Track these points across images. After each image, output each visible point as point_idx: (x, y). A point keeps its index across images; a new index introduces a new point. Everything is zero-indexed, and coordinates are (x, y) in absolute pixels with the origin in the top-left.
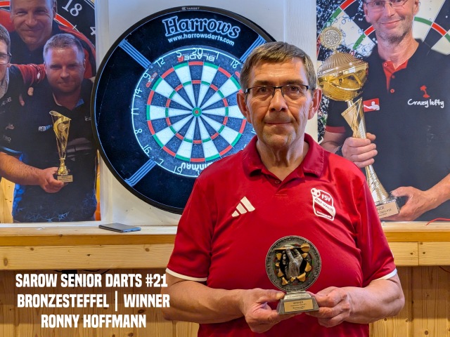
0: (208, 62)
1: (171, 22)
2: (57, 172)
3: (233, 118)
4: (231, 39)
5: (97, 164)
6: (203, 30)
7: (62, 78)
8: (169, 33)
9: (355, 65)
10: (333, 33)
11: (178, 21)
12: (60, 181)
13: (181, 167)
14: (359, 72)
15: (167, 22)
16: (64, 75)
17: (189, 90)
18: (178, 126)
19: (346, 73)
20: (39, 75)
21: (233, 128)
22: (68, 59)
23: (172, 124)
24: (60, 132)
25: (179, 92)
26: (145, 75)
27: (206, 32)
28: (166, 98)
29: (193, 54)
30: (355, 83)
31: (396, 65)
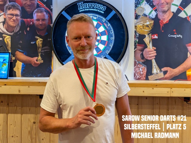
0: (94, 19)
1: (80, 4)
2: (38, 59)
3: (103, 40)
4: (103, 11)
5: (52, 56)
9: (149, 21)
10: (141, 9)
11: (83, 4)
12: (39, 62)
14: (150, 24)
15: (79, 4)
16: (41, 23)
19: (145, 24)
20: (31, 23)
21: (103, 44)
22: (42, 17)
24: (39, 44)
27: (93, 8)
30: (149, 28)
31: (164, 22)
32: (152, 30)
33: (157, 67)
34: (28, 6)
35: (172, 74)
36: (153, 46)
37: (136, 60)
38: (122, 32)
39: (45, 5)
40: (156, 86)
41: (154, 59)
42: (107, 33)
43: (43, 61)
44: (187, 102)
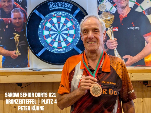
0: (63, 16)
1: (50, 4)
2: (16, 52)
3: (71, 34)
4: (70, 9)
5: (28, 49)
6: (61, 6)
7: (17, 22)
8: (50, 7)
9: (110, 16)
10: (103, 6)
11: (53, 3)
12: (17, 55)
13: (54, 50)
14: (111, 18)
15: (49, 4)
16: (17, 21)
17: (57, 25)
18: (53, 37)
19: (107, 19)
20: (9, 22)
21: (71, 37)
22: (18, 16)
23: (51, 36)
24: (16, 39)
25: (53, 26)
26: (43, 21)
27: (62, 6)
28: (49, 28)
29: (58, 14)
30: (110, 22)
31: (123, 16)
32: (113, 23)
33: (118, 55)
34: (6, 7)
35: (132, 61)
36: (115, 37)
39: (20, 6)
41: (116, 49)
42: (74, 28)
43: (20, 53)
44: (146, 85)
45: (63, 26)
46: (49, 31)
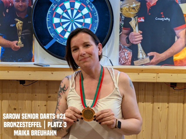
0: (77, 1)
2: (18, 43)
3: (87, 23)
5: (33, 40)
7: (19, 6)
9: (135, 3)
12: (19, 46)
14: (137, 6)
17: (69, 12)
18: (65, 26)
19: (132, 6)
21: (86, 27)
23: (62, 25)
24: (19, 27)
25: (65, 12)
26: (52, 5)
28: (60, 15)
30: (135, 10)
31: (152, 4)
32: (138, 12)
33: (143, 51)
35: (158, 59)
37: (121, 45)
38: (107, 15)
40: (142, 71)
41: (140, 44)
42: (91, 16)
44: (174, 88)
45: (78, 13)
46: (60, 19)
